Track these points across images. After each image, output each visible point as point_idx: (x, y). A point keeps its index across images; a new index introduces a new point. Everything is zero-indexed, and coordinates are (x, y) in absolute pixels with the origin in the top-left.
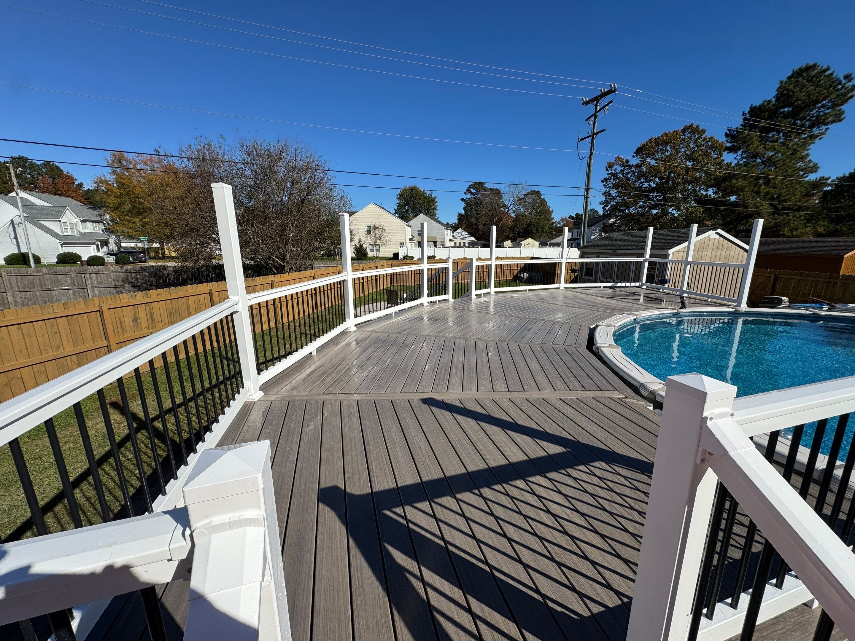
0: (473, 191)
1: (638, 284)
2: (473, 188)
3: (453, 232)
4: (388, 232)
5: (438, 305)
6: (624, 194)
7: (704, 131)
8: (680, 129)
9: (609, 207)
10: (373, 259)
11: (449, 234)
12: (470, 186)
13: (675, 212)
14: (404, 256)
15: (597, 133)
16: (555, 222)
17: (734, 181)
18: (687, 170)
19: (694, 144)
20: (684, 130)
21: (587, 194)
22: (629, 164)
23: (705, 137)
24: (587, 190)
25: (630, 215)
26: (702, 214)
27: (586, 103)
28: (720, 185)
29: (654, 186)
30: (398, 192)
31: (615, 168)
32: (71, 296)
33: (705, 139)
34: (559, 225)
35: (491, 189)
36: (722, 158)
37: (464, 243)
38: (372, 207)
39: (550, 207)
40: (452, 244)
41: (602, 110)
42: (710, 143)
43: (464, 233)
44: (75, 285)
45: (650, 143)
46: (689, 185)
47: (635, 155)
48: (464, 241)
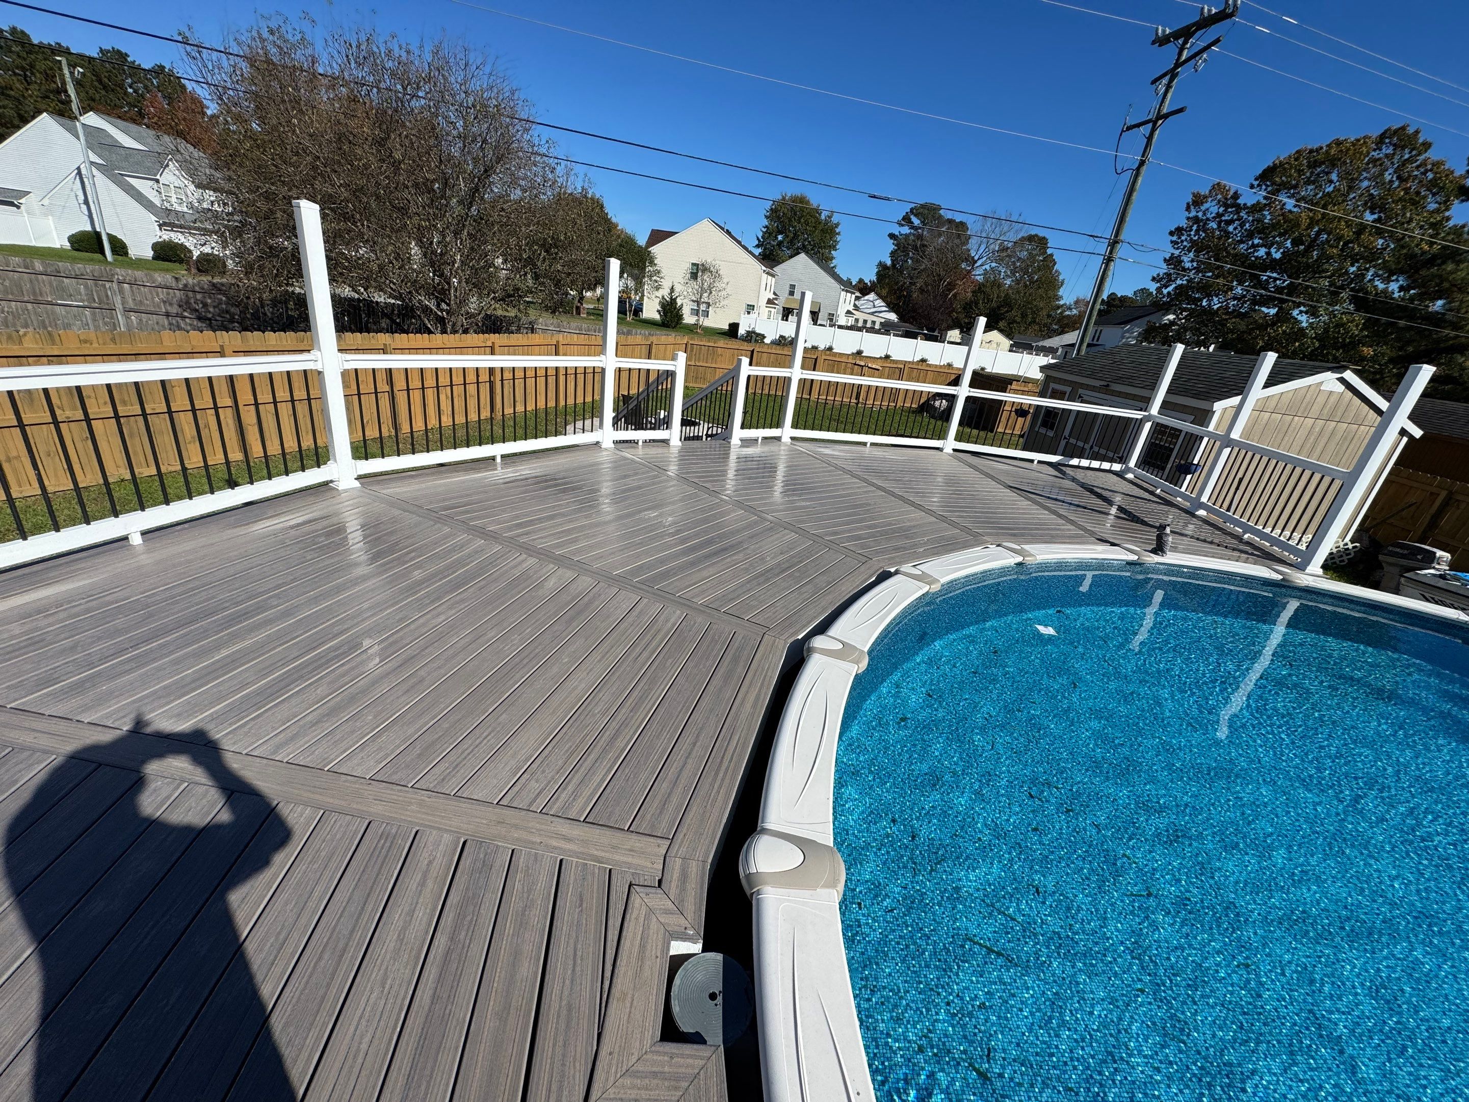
0: (916, 221)
1: (1117, 467)
2: (916, 215)
3: (857, 298)
4: (725, 281)
5: (640, 450)
6: (1209, 268)
7: (1427, 146)
8: (1375, 133)
9: (1170, 289)
10: (692, 329)
11: (846, 301)
12: (912, 210)
13: (1303, 318)
14: (748, 332)
15: (1166, 116)
16: (1062, 306)
17: (1450, 267)
18: (1362, 228)
19: (1395, 172)
20: (1381, 140)
21: (1111, 252)
22: (1239, 201)
23: (1426, 160)
24: (1114, 244)
25: (1209, 313)
26: (1362, 330)
27: (1163, 41)
28: (1417, 271)
29: (1278, 256)
30: (768, 205)
31: (1206, 206)
32: (89, 321)
33: (1424, 163)
34: (1067, 313)
35: (950, 221)
36: (1447, 214)
37: (874, 322)
38: (706, 227)
39: (1059, 274)
40: (851, 322)
41: (1193, 62)
42: (1430, 176)
43: (879, 303)
44: (94, 300)
45: (1296, 160)
46: (1352, 265)
47: (1256, 183)
48: (874, 319)
